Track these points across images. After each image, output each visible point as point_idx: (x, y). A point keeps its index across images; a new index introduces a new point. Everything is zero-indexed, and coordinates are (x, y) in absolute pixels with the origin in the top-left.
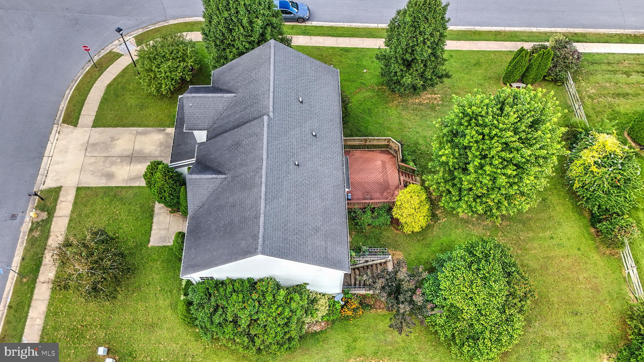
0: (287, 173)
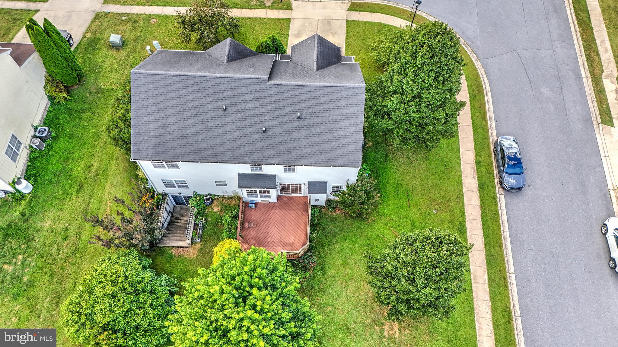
0: (212, 98)
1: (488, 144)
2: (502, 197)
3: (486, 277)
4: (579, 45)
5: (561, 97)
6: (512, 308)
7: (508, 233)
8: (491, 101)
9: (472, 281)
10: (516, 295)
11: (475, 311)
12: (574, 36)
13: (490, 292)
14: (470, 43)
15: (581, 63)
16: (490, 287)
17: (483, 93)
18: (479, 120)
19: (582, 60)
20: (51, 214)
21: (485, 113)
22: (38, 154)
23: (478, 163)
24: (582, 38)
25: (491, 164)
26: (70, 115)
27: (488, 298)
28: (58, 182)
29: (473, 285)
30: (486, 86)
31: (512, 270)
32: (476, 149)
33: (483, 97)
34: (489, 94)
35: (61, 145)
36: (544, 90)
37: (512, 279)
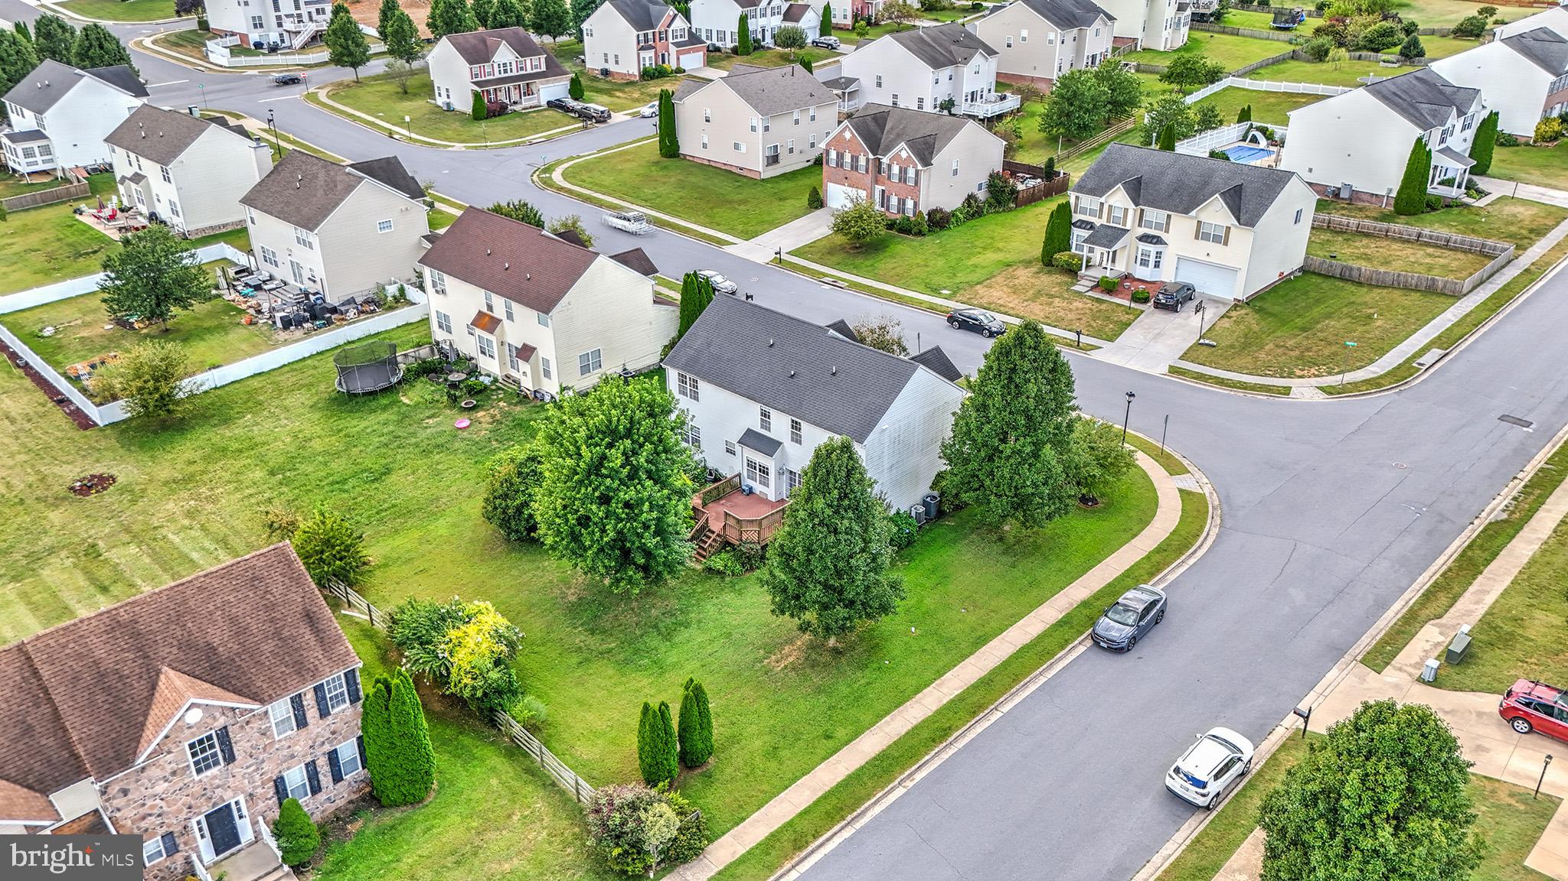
6: (957, 734)
7: (1045, 680)
10: (979, 730)
11: (900, 708)
12: (1432, 568)
13: (944, 705)
15: (1407, 595)
16: (951, 702)
17: (1183, 554)
21: (1161, 570)
23: (1085, 604)
30: (1200, 551)
34: (1192, 561)
36: (1293, 590)
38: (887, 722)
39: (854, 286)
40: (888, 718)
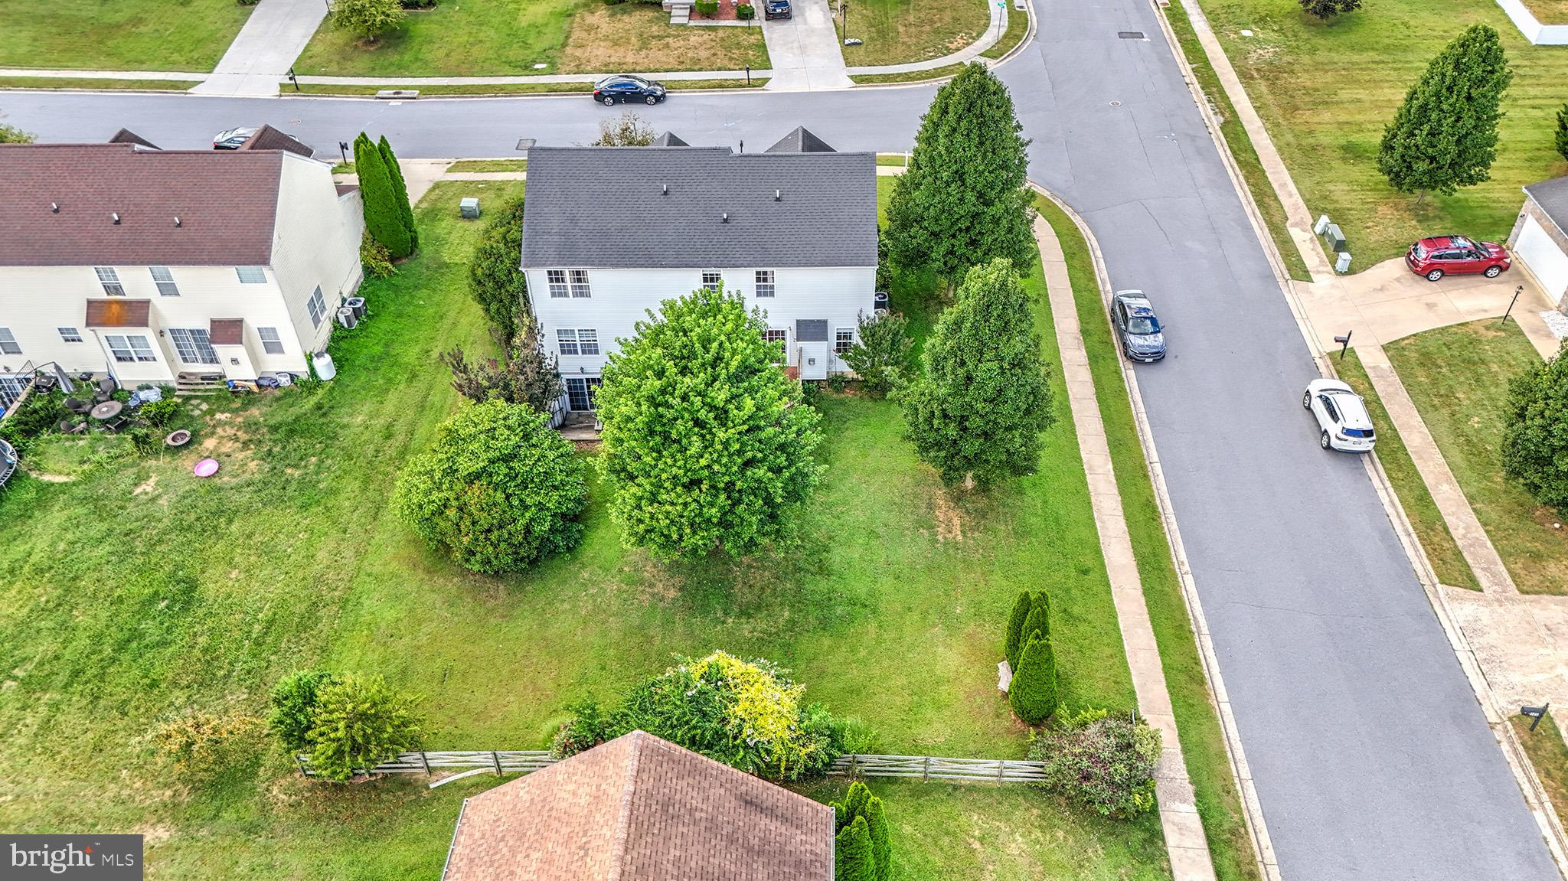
1: (1101, 309)
2: (1131, 373)
3: (1110, 466)
4: (1243, 193)
5: (1220, 251)
6: (1158, 502)
7: (1144, 415)
8: (1102, 261)
9: (1086, 472)
10: (1164, 488)
11: (1094, 508)
12: (1235, 181)
13: (1118, 483)
14: (1060, 195)
15: (1248, 211)
16: (1118, 477)
17: (1087, 251)
18: (1083, 282)
19: (1251, 209)
20: (365, 407)
21: (1092, 273)
22: (345, 334)
23: (1085, 333)
24: (1248, 182)
25: (1109, 332)
26: (395, 292)
27: (1116, 491)
28: (377, 369)
29: (1089, 477)
30: (1092, 242)
31: (1155, 457)
32: (1080, 316)
33: (1088, 254)
34: (1099, 253)
35: (383, 325)
36: (1189, 244)
37: (1157, 470)
38: (1102, 528)
39: (427, 91)
40: (1098, 524)
